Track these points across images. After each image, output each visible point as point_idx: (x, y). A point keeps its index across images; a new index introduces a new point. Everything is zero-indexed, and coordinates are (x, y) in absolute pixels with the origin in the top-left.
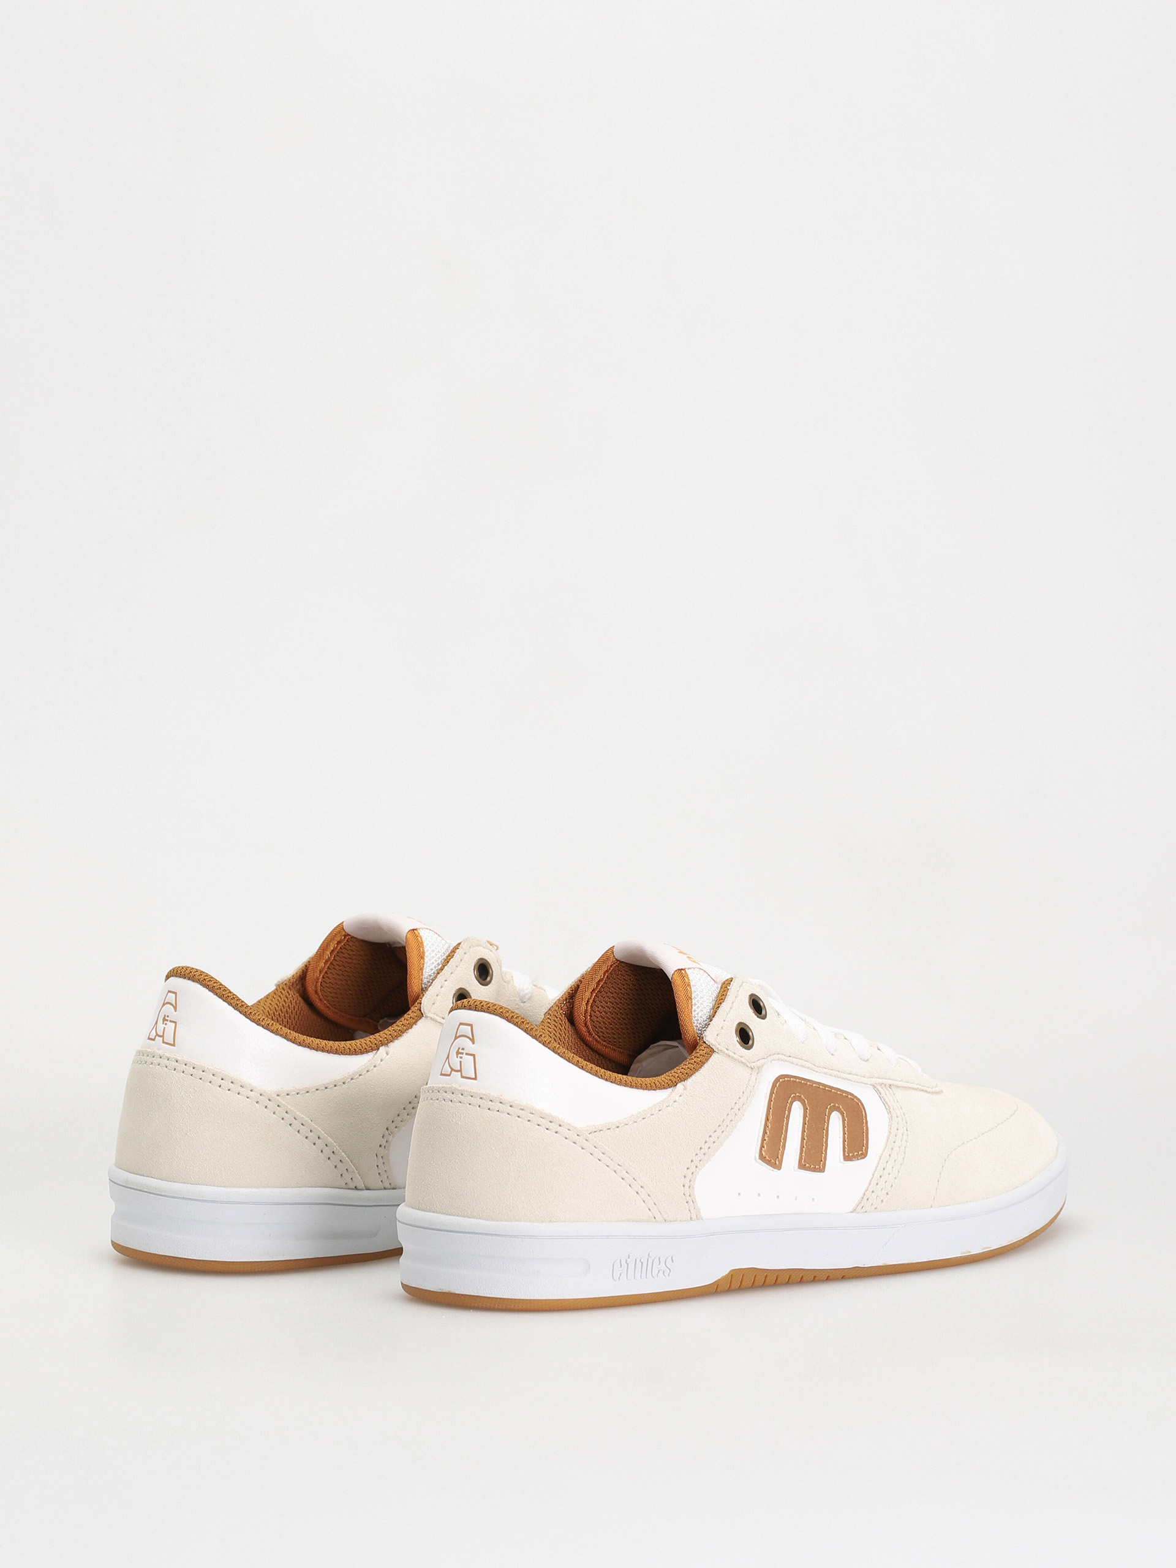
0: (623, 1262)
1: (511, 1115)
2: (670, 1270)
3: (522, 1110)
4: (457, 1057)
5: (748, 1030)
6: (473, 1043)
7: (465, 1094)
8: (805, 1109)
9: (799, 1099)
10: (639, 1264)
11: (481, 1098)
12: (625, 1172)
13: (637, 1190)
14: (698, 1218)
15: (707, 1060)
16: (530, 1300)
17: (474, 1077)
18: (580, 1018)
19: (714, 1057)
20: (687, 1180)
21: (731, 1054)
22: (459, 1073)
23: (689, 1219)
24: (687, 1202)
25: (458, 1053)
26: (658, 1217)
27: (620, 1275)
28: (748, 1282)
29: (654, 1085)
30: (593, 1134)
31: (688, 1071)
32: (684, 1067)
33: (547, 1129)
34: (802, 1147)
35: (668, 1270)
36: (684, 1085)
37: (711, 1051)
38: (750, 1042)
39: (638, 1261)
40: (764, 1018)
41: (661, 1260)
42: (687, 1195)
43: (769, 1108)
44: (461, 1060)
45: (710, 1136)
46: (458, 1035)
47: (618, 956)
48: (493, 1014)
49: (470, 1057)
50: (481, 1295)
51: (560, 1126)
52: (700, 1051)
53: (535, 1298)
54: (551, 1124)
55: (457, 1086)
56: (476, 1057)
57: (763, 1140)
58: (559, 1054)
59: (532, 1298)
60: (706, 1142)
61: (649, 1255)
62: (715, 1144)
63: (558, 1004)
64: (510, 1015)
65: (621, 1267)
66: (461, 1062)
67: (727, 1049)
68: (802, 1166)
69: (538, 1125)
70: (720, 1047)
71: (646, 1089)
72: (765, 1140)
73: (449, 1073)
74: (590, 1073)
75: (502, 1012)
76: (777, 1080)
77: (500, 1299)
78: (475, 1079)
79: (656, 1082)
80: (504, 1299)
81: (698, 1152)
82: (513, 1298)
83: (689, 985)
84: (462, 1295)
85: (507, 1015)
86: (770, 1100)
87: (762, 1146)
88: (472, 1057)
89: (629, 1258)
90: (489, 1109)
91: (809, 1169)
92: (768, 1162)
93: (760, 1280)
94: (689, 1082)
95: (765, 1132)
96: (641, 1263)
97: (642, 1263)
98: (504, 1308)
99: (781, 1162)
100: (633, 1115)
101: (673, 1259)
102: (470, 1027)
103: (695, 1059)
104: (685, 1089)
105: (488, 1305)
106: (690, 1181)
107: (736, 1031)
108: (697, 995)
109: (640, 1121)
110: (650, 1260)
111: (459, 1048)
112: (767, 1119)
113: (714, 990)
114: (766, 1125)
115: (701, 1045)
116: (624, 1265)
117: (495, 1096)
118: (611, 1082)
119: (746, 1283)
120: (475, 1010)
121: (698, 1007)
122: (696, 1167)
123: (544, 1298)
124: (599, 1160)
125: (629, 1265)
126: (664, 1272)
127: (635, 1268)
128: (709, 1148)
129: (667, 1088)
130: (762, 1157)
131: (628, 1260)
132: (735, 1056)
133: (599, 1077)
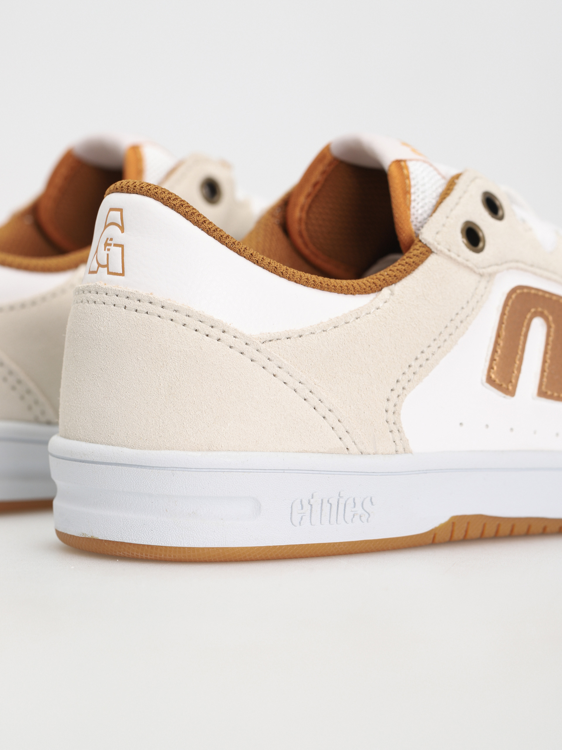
0: (305, 503)
1: (163, 318)
2: (369, 515)
3: (176, 311)
4: (105, 250)
5: (477, 230)
6: (123, 231)
7: (110, 292)
8: (549, 327)
9: (542, 315)
10: (326, 506)
11: (128, 297)
12: (307, 391)
13: (324, 414)
14: (405, 451)
15: (422, 261)
16: (184, 548)
17: (121, 272)
18: (294, 227)
19: (432, 260)
20: (391, 404)
21: (453, 255)
22: (106, 269)
23: (395, 452)
24: (391, 431)
25: (106, 244)
26: (352, 447)
27: (302, 519)
28: (474, 532)
29: (352, 288)
30: (268, 344)
31: (398, 273)
32: (393, 269)
33: (207, 336)
34: (543, 371)
35: (367, 515)
36: (390, 290)
37: (428, 251)
38: (481, 245)
39: (325, 501)
40: (501, 218)
41: (356, 501)
42: (391, 422)
43: (501, 323)
44: (108, 252)
45: (422, 352)
46: (107, 223)
47: (335, 151)
48: (147, 195)
49: (118, 248)
50: (126, 541)
51: (224, 332)
52: (414, 251)
53: (189, 546)
54: (212, 329)
55: (102, 284)
56: (125, 247)
57: (493, 359)
58: (227, 245)
59: (186, 546)
60: (416, 359)
61: (339, 495)
62: (429, 362)
63: (271, 213)
64: (166, 196)
65: (302, 509)
66: (108, 255)
67: (449, 250)
68: (542, 393)
69: (196, 330)
70: (439, 247)
71: (341, 293)
72: (495, 360)
73: (96, 270)
74: (267, 269)
75: (156, 193)
76: (513, 291)
77: (148, 546)
78: (123, 274)
79: (355, 285)
80: (152, 547)
81: (406, 370)
82: (163, 545)
83: (408, 177)
84: (106, 541)
85: (163, 196)
86: (503, 314)
87: (491, 368)
88: (120, 248)
89: (312, 498)
90: (136, 311)
91: (551, 397)
92: (499, 387)
93: (490, 530)
94: (398, 287)
95: (495, 351)
96: (329, 505)
97: (331, 504)
98: (153, 557)
99: (515, 387)
100: (322, 323)
101: (373, 501)
102: (119, 213)
103: (407, 260)
104: (392, 294)
105: (135, 553)
106: (395, 405)
107: (462, 232)
108: (418, 189)
109: (331, 329)
110: (342, 501)
111: (107, 239)
112: (498, 336)
113: (440, 186)
114: (496, 343)
115: (416, 244)
116: (307, 507)
117: (144, 294)
118: (296, 282)
119: (471, 534)
120: (127, 192)
121: (418, 204)
122: (404, 388)
123: (201, 546)
124: (274, 375)
125: (313, 506)
126: (360, 517)
127: (322, 510)
128: (421, 366)
129: (369, 293)
130: (490, 380)
131: (312, 501)
132: (460, 259)
133: (280, 275)
